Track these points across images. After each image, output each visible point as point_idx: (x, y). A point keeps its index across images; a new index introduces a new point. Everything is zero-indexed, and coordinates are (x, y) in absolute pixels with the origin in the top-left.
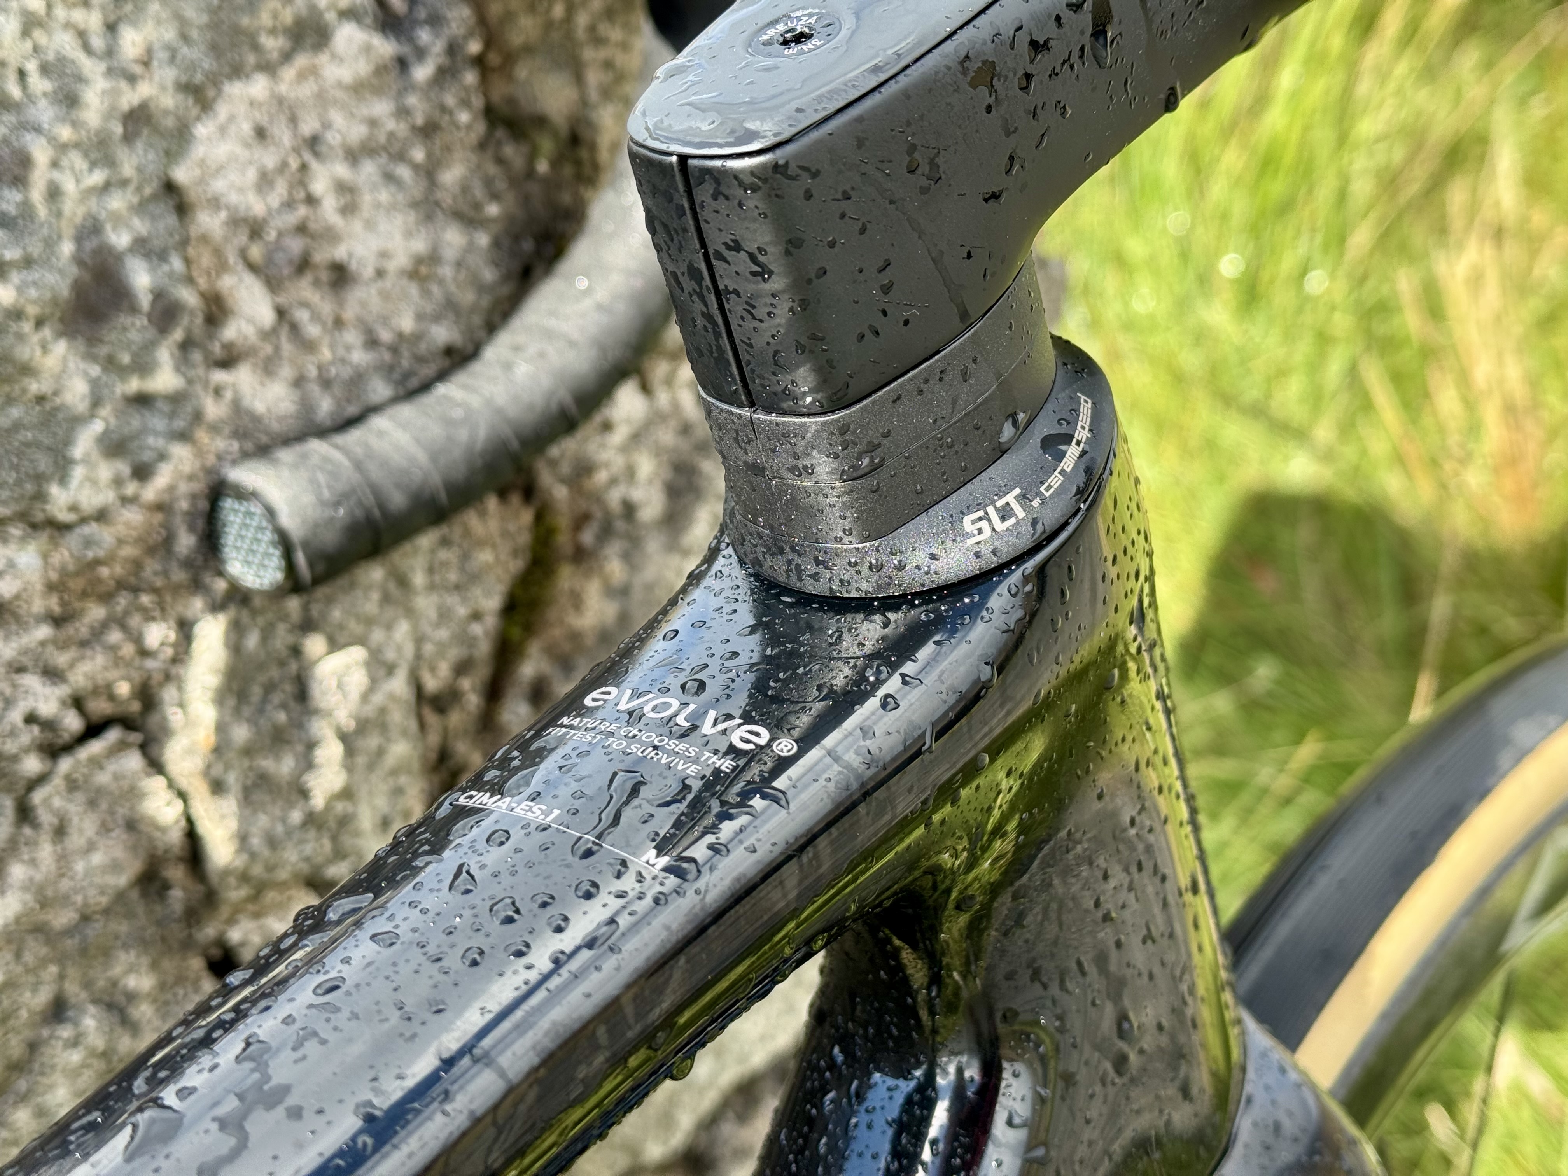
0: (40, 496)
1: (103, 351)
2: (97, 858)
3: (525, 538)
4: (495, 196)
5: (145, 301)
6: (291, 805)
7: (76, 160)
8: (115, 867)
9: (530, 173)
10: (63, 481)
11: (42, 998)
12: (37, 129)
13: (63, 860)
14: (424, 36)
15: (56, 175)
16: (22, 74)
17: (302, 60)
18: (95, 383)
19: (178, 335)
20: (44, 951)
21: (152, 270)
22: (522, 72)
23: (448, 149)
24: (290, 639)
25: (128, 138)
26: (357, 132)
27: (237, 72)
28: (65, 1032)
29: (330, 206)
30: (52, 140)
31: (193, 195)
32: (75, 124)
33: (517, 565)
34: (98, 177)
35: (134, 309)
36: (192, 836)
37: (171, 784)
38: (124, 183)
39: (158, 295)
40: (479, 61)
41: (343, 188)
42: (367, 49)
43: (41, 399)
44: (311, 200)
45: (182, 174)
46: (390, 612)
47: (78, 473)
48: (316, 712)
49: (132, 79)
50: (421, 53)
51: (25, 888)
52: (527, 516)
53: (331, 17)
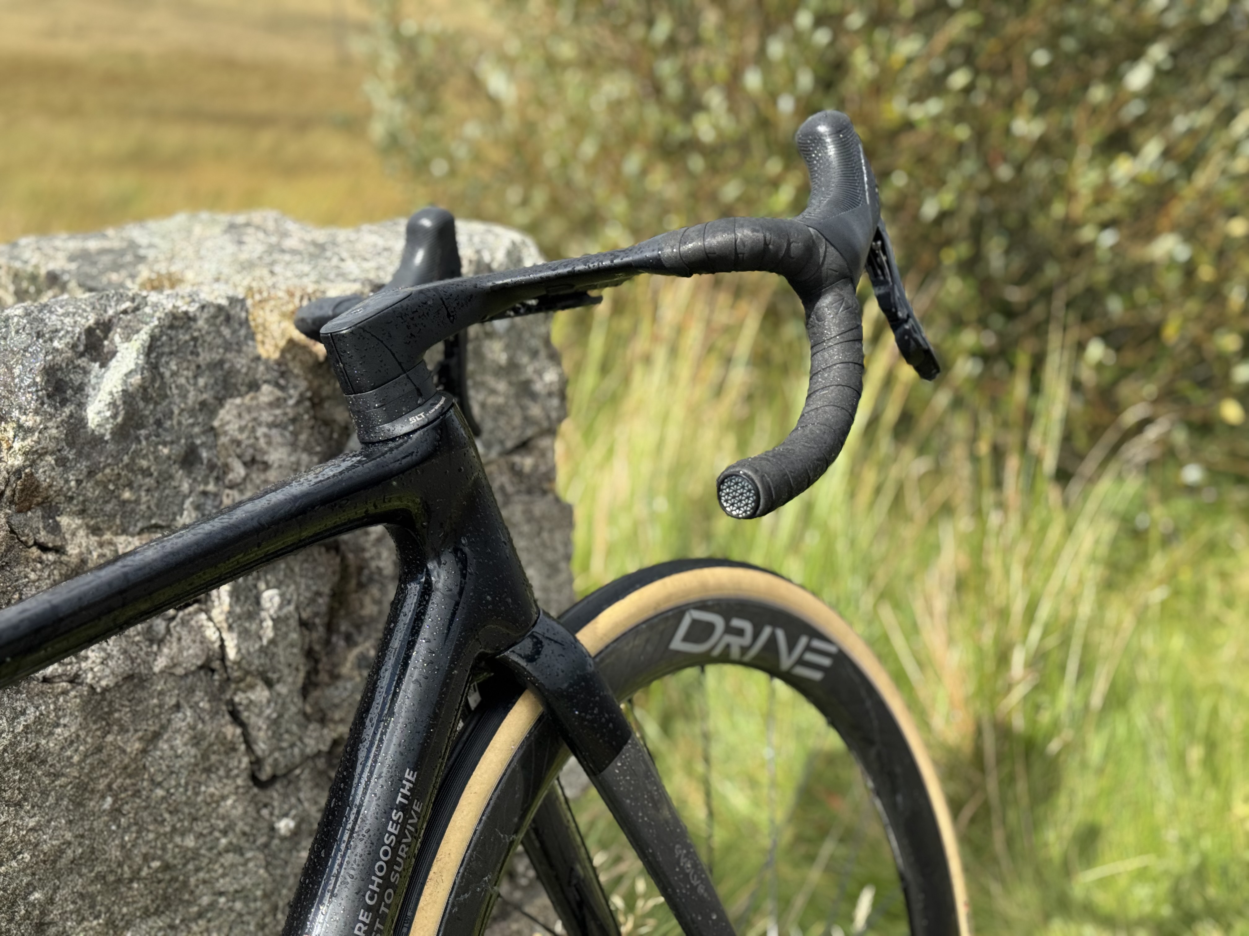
0: (174, 519)
1: (193, 476)
2: (191, 651)
3: (337, 568)
4: (319, 445)
5: (205, 461)
6: (255, 642)
7: (186, 414)
8: (196, 656)
9: (331, 438)
10: (181, 515)
11: (173, 701)
12: (175, 404)
13: (180, 651)
14: (292, 392)
15: (180, 418)
16: (170, 388)
17: (251, 394)
18: (190, 485)
19: (215, 474)
20: (173, 684)
21: (207, 452)
22: (326, 405)
23: (301, 428)
24: (254, 582)
25: (201, 410)
26: (270, 419)
27: (231, 396)
28: (180, 715)
29: (262, 442)
30: (179, 407)
31: (220, 431)
32: (186, 403)
33: (336, 578)
34: (191, 421)
35: (202, 463)
36: (222, 647)
37: (215, 625)
38: (199, 424)
39: (209, 460)
40: (310, 399)
41: (266, 435)
42: (271, 393)
43: (175, 488)
44: (257, 439)
45: (216, 423)
46: (288, 581)
47: (185, 513)
48: (263, 610)
49: (202, 392)
50: (291, 397)
51: (167, 656)
52: (338, 560)
53: (260, 382)
